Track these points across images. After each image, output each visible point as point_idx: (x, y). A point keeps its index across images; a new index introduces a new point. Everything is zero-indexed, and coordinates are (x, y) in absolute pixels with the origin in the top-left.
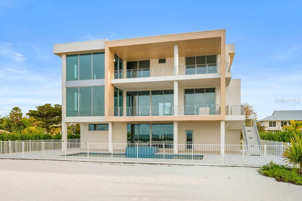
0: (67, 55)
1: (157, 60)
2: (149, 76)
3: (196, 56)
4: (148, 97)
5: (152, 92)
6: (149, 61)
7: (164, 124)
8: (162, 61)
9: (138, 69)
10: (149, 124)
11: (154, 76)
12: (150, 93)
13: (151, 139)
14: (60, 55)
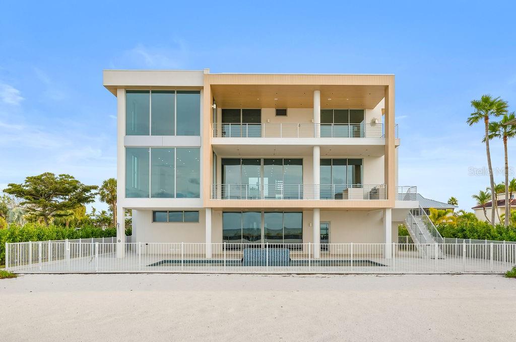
0: (127, 91)
1: (273, 111)
2: (259, 135)
3: (334, 109)
4: (258, 167)
5: (265, 160)
6: (260, 111)
7: (285, 212)
8: (281, 112)
9: (241, 123)
10: (260, 212)
11: (267, 136)
12: (262, 162)
13: (262, 237)
14: (114, 89)
